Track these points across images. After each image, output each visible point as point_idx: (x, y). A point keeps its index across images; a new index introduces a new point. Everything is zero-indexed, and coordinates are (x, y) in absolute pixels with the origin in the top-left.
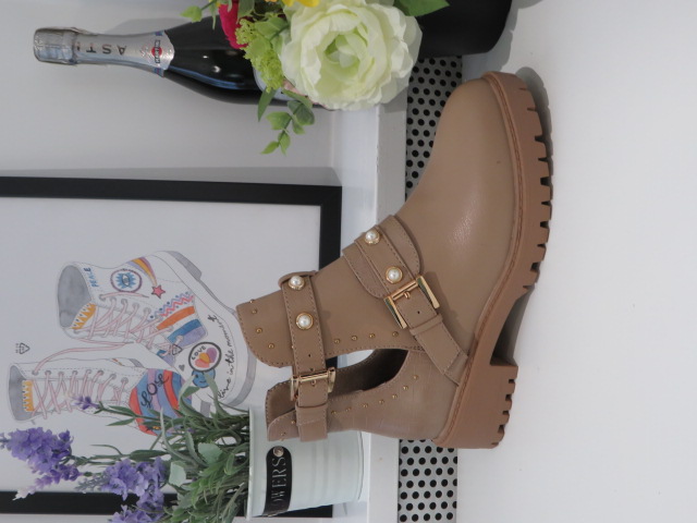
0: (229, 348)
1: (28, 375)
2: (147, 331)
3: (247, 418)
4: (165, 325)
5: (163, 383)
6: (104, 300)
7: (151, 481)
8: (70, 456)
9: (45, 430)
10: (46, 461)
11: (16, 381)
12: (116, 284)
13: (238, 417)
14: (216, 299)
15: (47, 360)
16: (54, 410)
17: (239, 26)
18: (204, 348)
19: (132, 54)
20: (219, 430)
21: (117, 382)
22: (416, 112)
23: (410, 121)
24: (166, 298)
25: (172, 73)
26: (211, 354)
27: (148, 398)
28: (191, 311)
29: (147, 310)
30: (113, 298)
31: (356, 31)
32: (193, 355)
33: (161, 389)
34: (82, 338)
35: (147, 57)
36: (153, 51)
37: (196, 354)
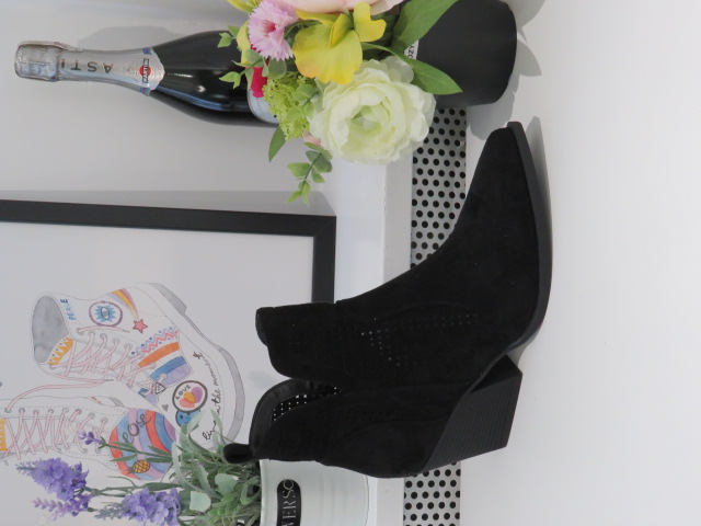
0: (216, 388)
2: (128, 368)
4: (148, 361)
5: (145, 423)
6: (82, 334)
7: (171, 509)
8: (85, 487)
10: (65, 490)
12: (95, 317)
14: (202, 335)
15: (21, 397)
16: (29, 450)
18: (189, 387)
19: (118, 72)
21: (96, 422)
24: (148, 333)
26: (196, 394)
27: (130, 440)
28: (175, 347)
29: (128, 346)
30: (92, 332)
31: (381, 105)
32: (177, 395)
33: (143, 430)
34: (58, 375)
35: (135, 78)
36: (141, 70)
37: (181, 393)
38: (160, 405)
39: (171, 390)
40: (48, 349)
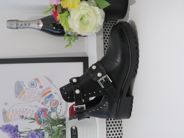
0: (61, 101)
1: (7, 111)
2: (38, 98)
3: (65, 119)
4: (43, 96)
5: (43, 111)
6: (27, 90)
7: (40, 137)
8: (18, 131)
9: (11, 125)
10: (11, 133)
11: (4, 113)
12: (30, 85)
13: (63, 119)
14: (56, 88)
15: (12, 107)
16: (15, 120)
17: (58, 15)
18: (54, 101)
19: (32, 25)
20: (58, 123)
21: (31, 112)
22: (106, 35)
23: (104, 38)
25: (42, 30)
26: (56, 103)
27: (40, 116)
28: (50, 92)
29: (38, 92)
30: (29, 89)
31: (87, 14)
32: (51, 103)
33: (43, 113)
34: (22, 100)
35: (36, 26)
36: (37, 24)
37: (52, 103)
38: (47, 106)
39: (49, 102)
40: (19, 94)
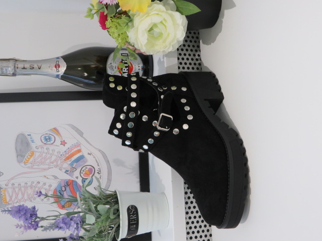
0: (99, 167)
1: (4, 186)
2: (59, 162)
3: (116, 194)
4: (68, 158)
5: (68, 185)
6: (38, 148)
7: (77, 224)
8: (37, 217)
9: (25, 206)
10: (27, 219)
12: (43, 141)
13: (112, 194)
14: (91, 145)
15: (12, 179)
18: (87, 168)
20: (104, 200)
21: (47, 187)
22: (180, 54)
23: (178, 59)
24: (67, 146)
26: (90, 171)
27: (62, 193)
28: (79, 151)
29: (59, 152)
30: (42, 148)
31: (162, 22)
32: (82, 172)
33: (68, 188)
34: (29, 167)
37: (83, 171)
38: (74, 177)
39: (79, 170)
40: (23, 156)
